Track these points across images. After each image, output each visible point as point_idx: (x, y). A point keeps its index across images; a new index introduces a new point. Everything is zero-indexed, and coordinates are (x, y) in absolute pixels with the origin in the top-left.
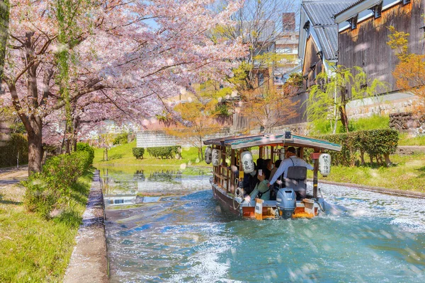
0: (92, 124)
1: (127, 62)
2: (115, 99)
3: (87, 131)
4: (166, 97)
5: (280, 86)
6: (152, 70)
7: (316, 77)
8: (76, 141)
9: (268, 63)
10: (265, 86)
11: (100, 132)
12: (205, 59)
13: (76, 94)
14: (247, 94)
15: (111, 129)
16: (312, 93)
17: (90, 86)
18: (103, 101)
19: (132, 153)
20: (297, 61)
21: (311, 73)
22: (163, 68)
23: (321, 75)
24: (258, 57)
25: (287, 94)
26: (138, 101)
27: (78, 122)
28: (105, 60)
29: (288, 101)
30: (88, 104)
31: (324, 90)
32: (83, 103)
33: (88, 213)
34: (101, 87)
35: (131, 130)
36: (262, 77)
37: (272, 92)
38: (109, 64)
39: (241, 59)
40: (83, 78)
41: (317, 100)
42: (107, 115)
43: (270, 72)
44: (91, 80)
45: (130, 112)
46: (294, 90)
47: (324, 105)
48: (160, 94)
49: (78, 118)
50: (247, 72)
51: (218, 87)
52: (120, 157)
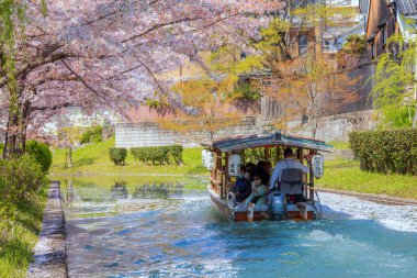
0: (48, 112)
1: (101, 18)
2: (82, 74)
3: (41, 124)
4: (159, 71)
5: (333, 56)
6: (139, 30)
7: (387, 41)
8: (24, 138)
9: (314, 20)
10: (309, 56)
11: (60, 124)
12: (219, 13)
13: (24, 66)
14: (282, 67)
15: (78, 120)
16: (380, 65)
17: (45, 55)
18: (65, 78)
19: (108, 157)
20: (358, 18)
21: (379, 35)
22: (155, 27)
23: (395, 37)
24: (298, 11)
25: (342, 67)
26: (118, 77)
27: (28, 109)
28: (68, 15)
29: (345, 77)
30: (42, 82)
31: (399, 60)
32: (36, 81)
33: (42, 246)
34: (62, 56)
35: (107, 122)
36: (305, 42)
37: (319, 64)
38: (74, 20)
39: (272, 14)
40: (35, 43)
41: (388, 76)
42: (70, 99)
43: (317, 33)
44: (47, 46)
45: (106, 93)
46: (353, 61)
47: (400, 84)
48: (150, 67)
49: (28, 103)
50: (282, 34)
51: (238, 56)
52: (91, 162)
